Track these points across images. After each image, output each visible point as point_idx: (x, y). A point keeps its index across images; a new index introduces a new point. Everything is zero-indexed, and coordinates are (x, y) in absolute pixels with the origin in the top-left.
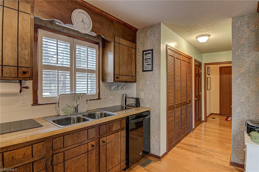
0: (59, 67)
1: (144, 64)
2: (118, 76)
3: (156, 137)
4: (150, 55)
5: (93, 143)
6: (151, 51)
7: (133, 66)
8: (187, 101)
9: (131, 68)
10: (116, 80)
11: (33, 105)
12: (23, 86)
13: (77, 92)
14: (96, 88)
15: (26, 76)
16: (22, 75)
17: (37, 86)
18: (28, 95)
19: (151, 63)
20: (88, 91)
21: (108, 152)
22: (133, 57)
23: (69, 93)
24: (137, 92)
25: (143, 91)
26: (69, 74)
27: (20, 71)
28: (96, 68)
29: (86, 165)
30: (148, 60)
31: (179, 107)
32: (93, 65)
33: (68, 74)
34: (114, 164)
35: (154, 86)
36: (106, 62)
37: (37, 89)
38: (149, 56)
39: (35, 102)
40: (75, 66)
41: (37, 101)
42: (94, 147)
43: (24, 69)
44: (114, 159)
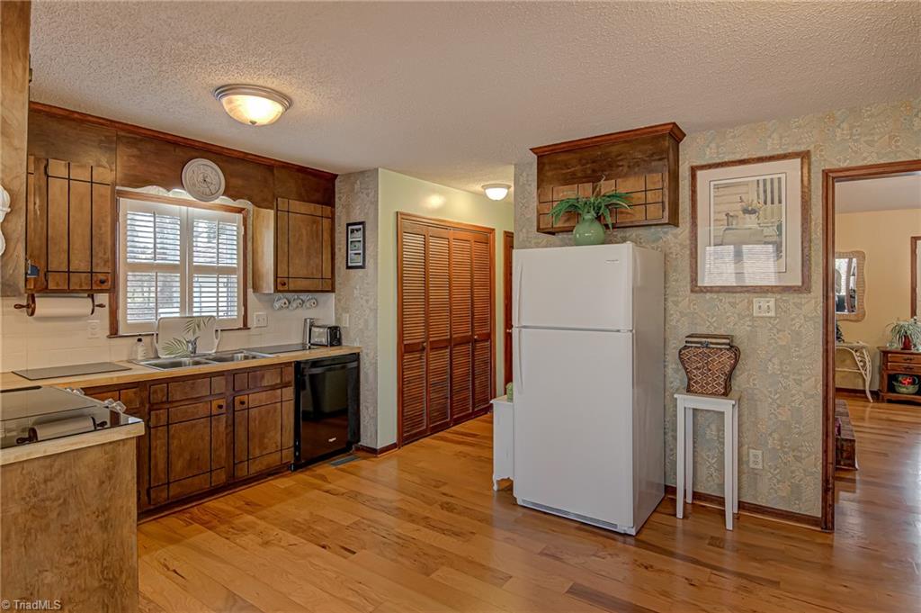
0: (158, 264)
1: (349, 252)
2: (286, 280)
3: (371, 409)
4: (360, 233)
5: (222, 402)
6: (361, 226)
7: (327, 256)
8: (472, 335)
9: (318, 261)
10: (280, 288)
11: (109, 337)
12: (96, 303)
13: (195, 315)
14: (238, 306)
15: (104, 287)
16: (97, 285)
17: (117, 303)
18: (101, 320)
19: (361, 252)
20: (218, 311)
21: (252, 424)
22: (326, 236)
23: (178, 315)
24: (336, 314)
25: (348, 312)
26: (178, 279)
27: (94, 278)
28: (238, 264)
29: (208, 438)
30: (357, 244)
31: (446, 347)
32: (231, 258)
33: (177, 277)
34: (265, 448)
35: (367, 301)
36: (260, 250)
37: (117, 308)
38: (358, 236)
39: (114, 332)
40: (191, 261)
41: (117, 330)
42: (224, 410)
43: (101, 277)
44: (266, 440)
